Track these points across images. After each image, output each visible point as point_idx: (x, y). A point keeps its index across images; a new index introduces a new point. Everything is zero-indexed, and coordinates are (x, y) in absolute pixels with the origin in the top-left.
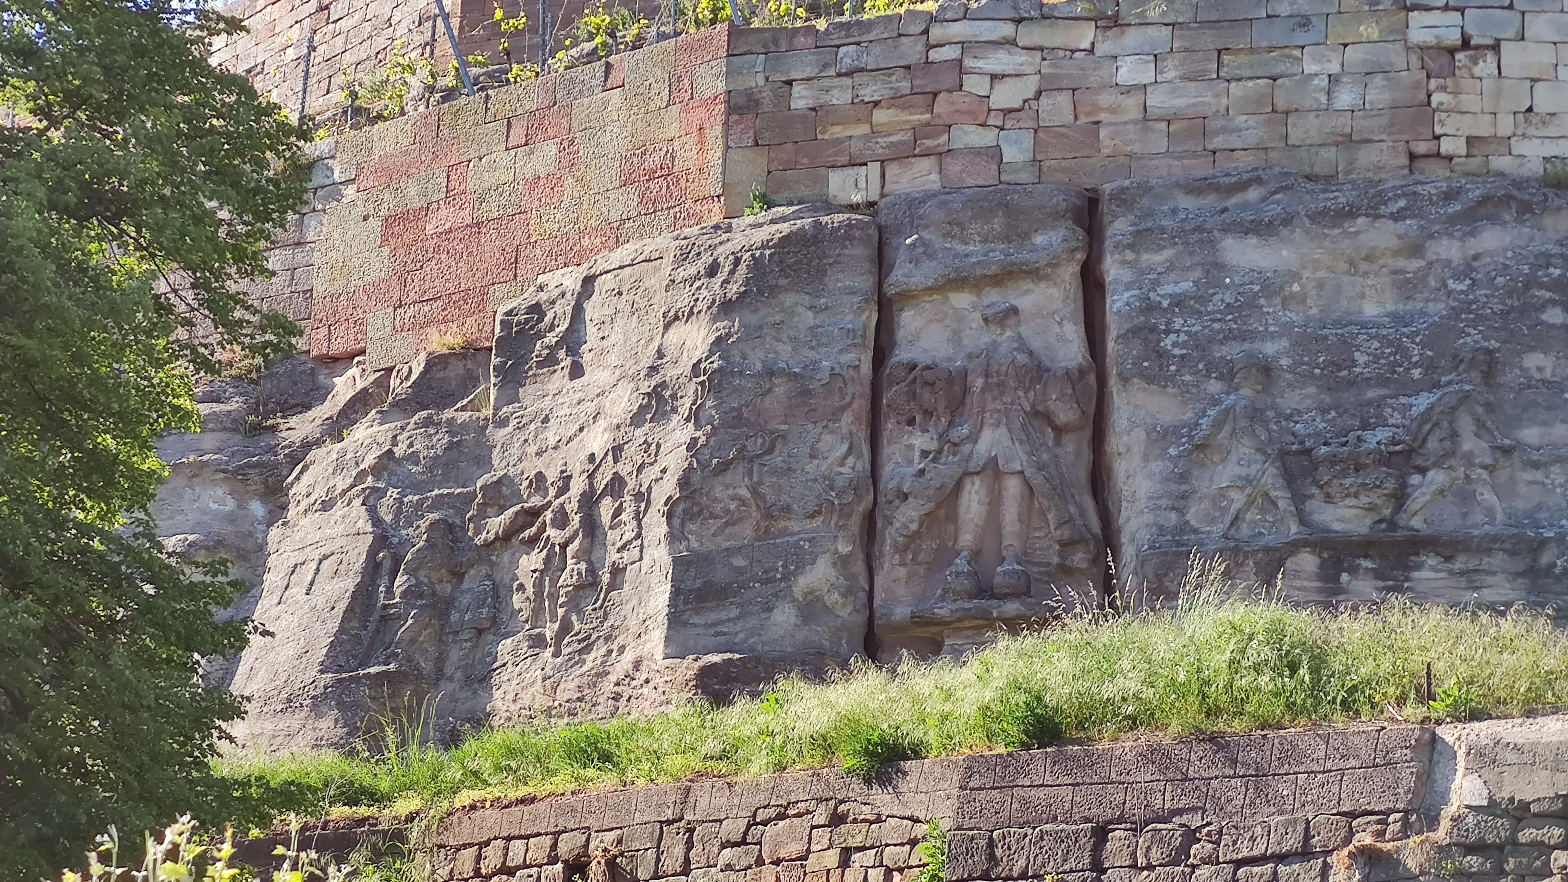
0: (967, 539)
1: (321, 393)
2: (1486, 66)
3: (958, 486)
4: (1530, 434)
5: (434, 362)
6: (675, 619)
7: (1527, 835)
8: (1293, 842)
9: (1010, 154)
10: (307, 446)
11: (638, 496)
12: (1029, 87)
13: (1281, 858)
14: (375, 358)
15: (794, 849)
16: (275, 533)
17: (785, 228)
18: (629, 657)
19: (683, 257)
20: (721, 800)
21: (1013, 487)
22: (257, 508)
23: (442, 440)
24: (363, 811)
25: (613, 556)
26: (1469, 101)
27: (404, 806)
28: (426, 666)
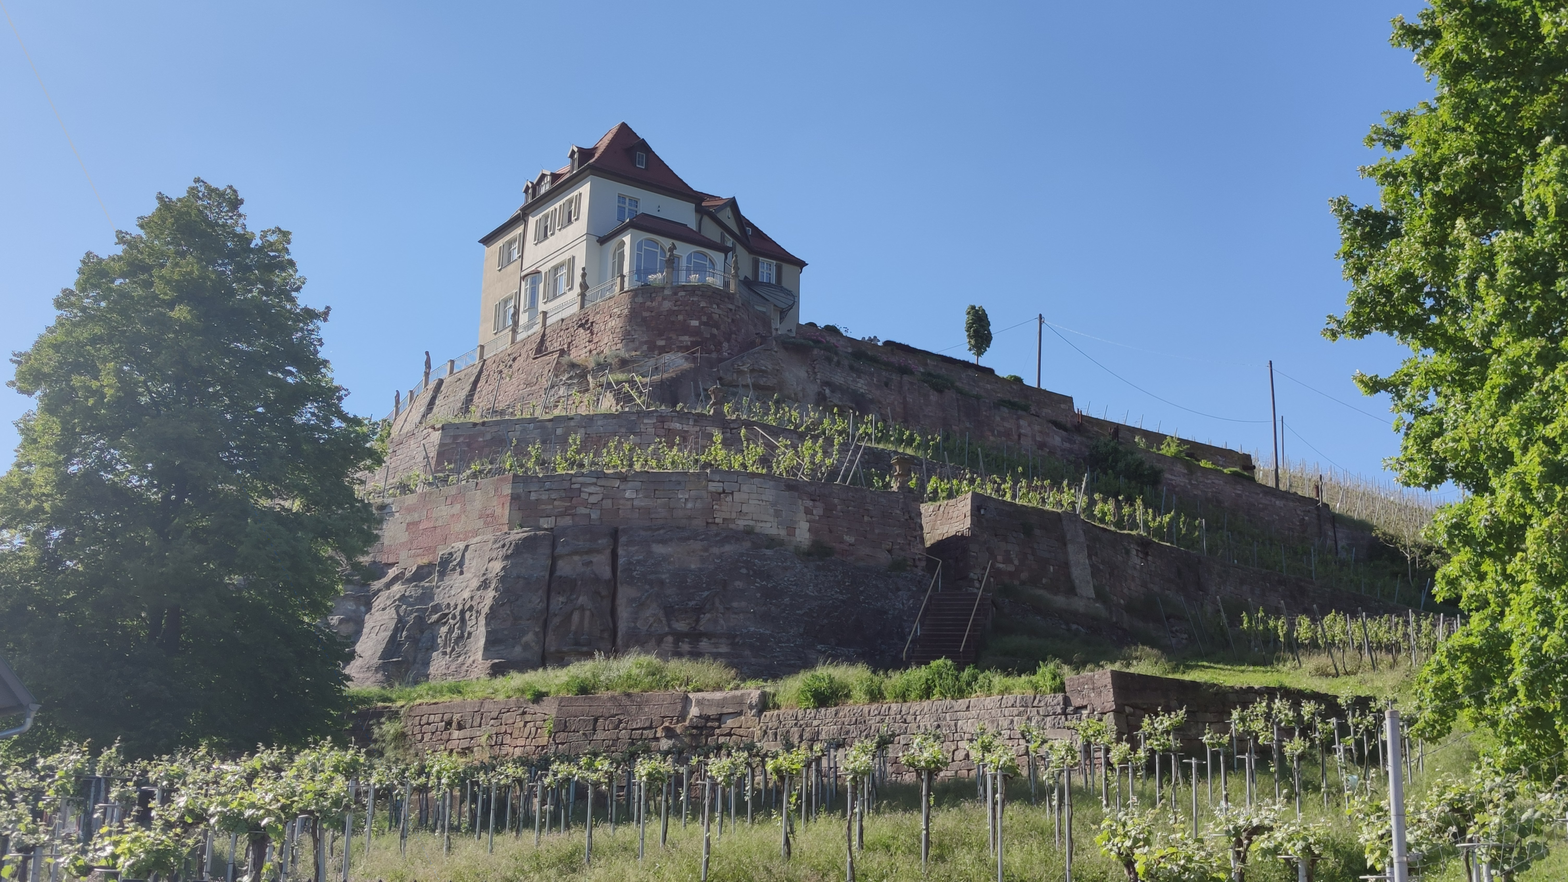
0: (573, 628)
1: (384, 574)
2: (729, 498)
3: (572, 613)
4: (735, 604)
5: (420, 568)
6: (486, 648)
7: (709, 724)
8: (647, 724)
9: (593, 516)
10: (379, 591)
11: (477, 612)
12: (600, 497)
13: (644, 729)
14: (402, 565)
15: (511, 721)
16: (367, 617)
17: (526, 534)
18: (471, 659)
19: (495, 542)
20: (491, 706)
21: (588, 613)
22: (363, 609)
23: (420, 591)
24: (387, 704)
25: (468, 629)
26: (724, 508)
27: (399, 703)
28: (411, 659)
